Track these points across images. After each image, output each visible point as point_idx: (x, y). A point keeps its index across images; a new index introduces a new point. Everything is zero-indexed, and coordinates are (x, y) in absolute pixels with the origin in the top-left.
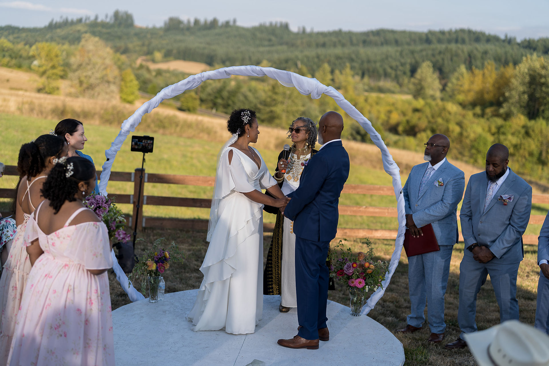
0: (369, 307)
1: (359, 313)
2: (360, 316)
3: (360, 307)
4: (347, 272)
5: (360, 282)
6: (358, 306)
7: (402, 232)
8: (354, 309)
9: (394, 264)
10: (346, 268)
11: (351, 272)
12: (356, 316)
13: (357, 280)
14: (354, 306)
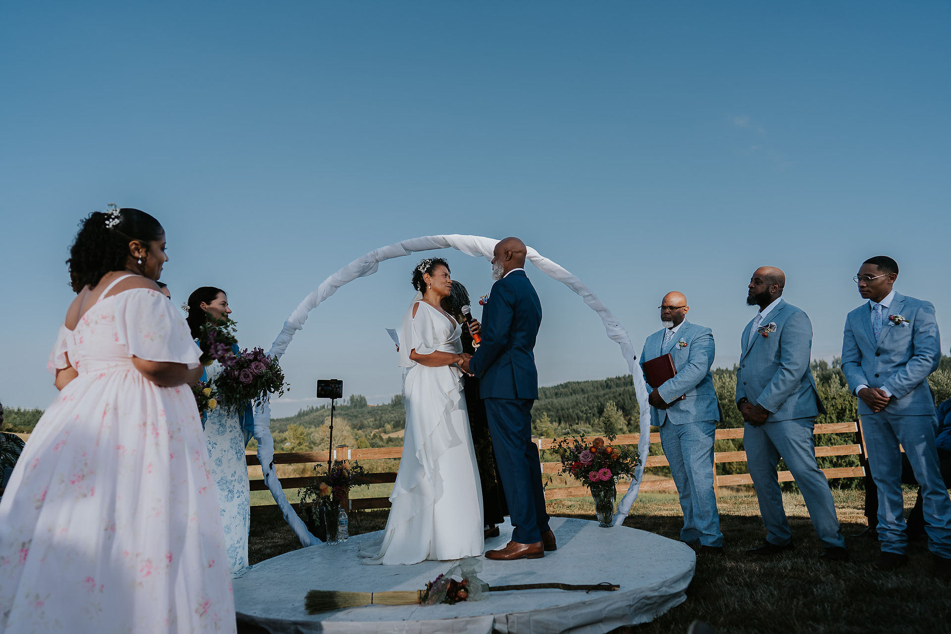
0: (623, 514)
1: (610, 522)
2: (613, 526)
3: (610, 514)
4: (584, 461)
5: (605, 473)
6: (608, 512)
7: (645, 407)
8: (603, 518)
9: (644, 451)
10: (583, 457)
11: (590, 460)
12: (608, 527)
13: (600, 471)
14: (603, 513)
